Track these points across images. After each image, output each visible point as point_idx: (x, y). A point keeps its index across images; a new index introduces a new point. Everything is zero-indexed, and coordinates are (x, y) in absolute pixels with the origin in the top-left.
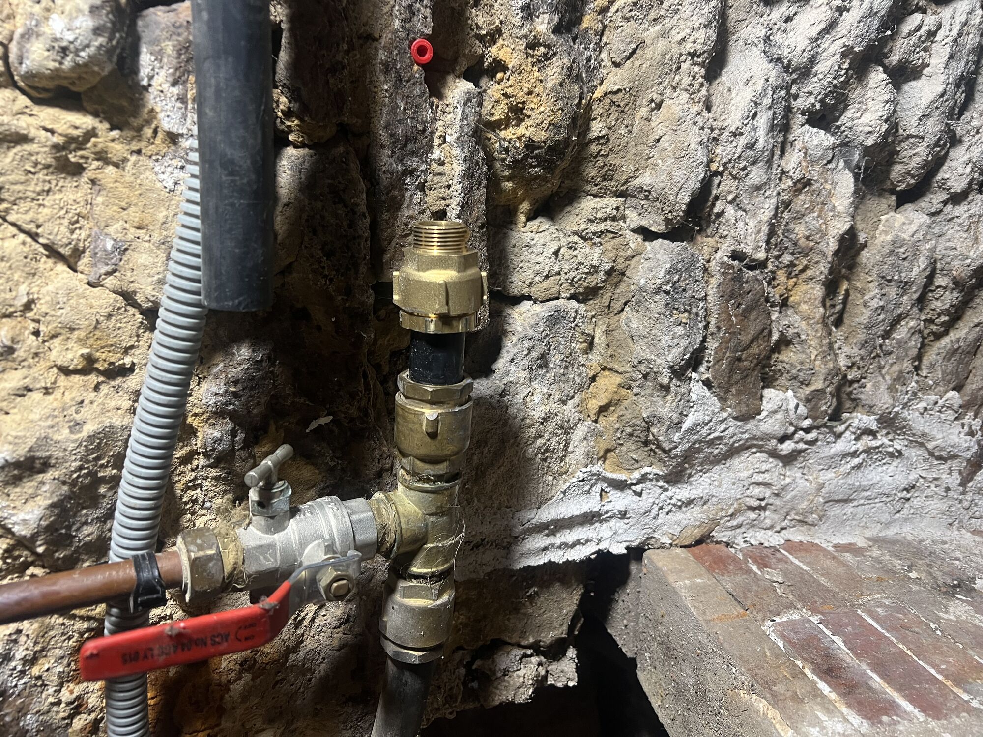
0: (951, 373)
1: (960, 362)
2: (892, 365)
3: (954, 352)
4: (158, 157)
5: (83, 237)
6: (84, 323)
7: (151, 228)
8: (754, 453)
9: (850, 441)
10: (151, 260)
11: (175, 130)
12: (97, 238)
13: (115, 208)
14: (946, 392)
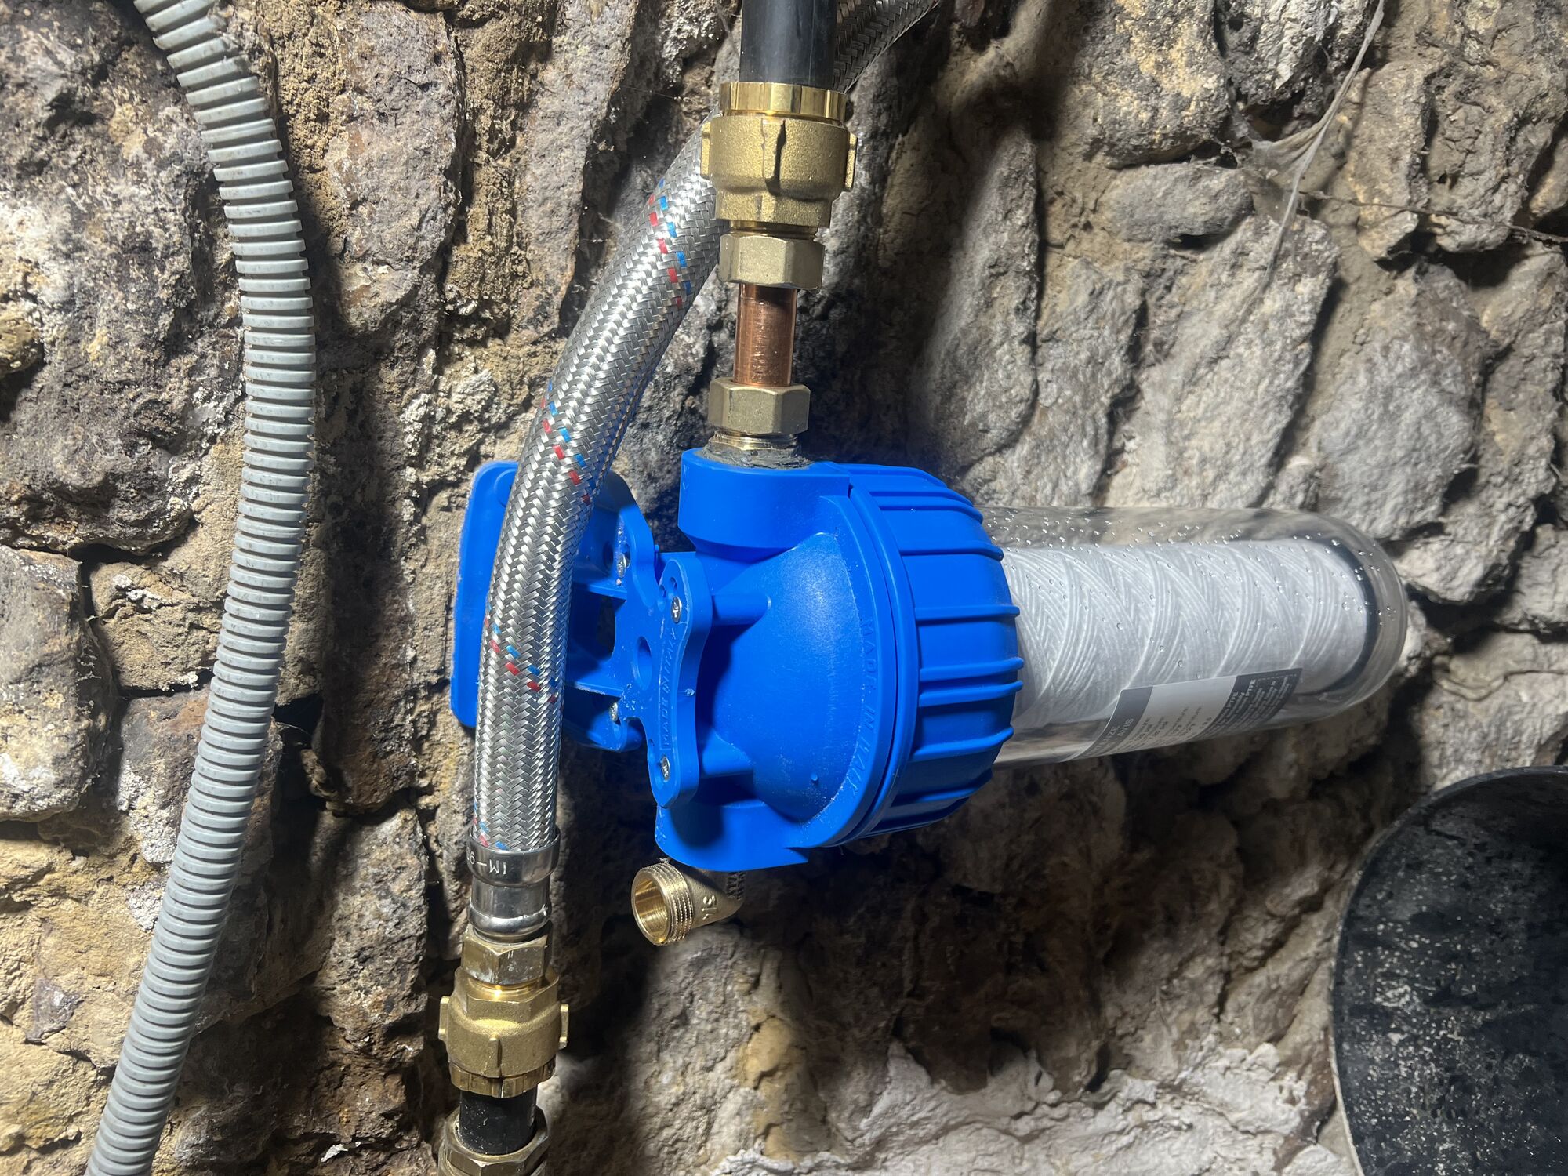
0: (1267, 1020)
1: (1280, 1005)
2: (1181, 1012)
3: (1271, 993)
4: (136, 887)
5: (23, 985)
6: (15, 1096)
7: (116, 975)
8: (978, 1129)
9: (1115, 1117)
10: (113, 1015)
11: (160, 860)
12: (42, 988)
13: (70, 952)
14: (1258, 1045)
